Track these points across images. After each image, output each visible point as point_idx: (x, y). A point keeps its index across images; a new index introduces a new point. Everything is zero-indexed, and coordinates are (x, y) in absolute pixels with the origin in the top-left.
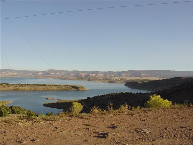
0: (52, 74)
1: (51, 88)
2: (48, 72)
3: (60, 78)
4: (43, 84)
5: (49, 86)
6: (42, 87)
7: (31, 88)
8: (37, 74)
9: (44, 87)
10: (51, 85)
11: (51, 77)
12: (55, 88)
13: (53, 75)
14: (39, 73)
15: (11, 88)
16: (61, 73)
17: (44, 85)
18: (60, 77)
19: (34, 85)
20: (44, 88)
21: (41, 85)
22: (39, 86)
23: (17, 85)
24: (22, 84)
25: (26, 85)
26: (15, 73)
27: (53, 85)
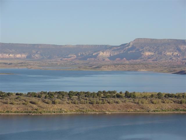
0: (147, 54)
1: (152, 107)
2: (133, 48)
3: (178, 70)
4: (124, 92)
5: (145, 97)
6: (121, 104)
7: (81, 106)
8: (95, 57)
9: (129, 102)
10: (152, 96)
11: (146, 66)
12: (169, 106)
13: (149, 57)
14: (101, 53)
15: (14, 108)
16: (179, 50)
17: (128, 95)
18: (179, 66)
19: (93, 95)
20: (127, 107)
21: (118, 96)
22: (111, 100)
23: (35, 95)
24: (50, 95)
25: (66, 98)
26: (18, 56)
27: (159, 95)
